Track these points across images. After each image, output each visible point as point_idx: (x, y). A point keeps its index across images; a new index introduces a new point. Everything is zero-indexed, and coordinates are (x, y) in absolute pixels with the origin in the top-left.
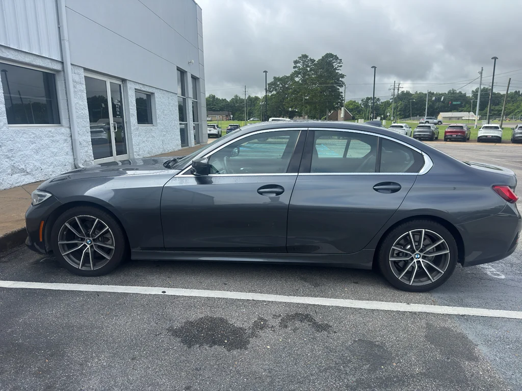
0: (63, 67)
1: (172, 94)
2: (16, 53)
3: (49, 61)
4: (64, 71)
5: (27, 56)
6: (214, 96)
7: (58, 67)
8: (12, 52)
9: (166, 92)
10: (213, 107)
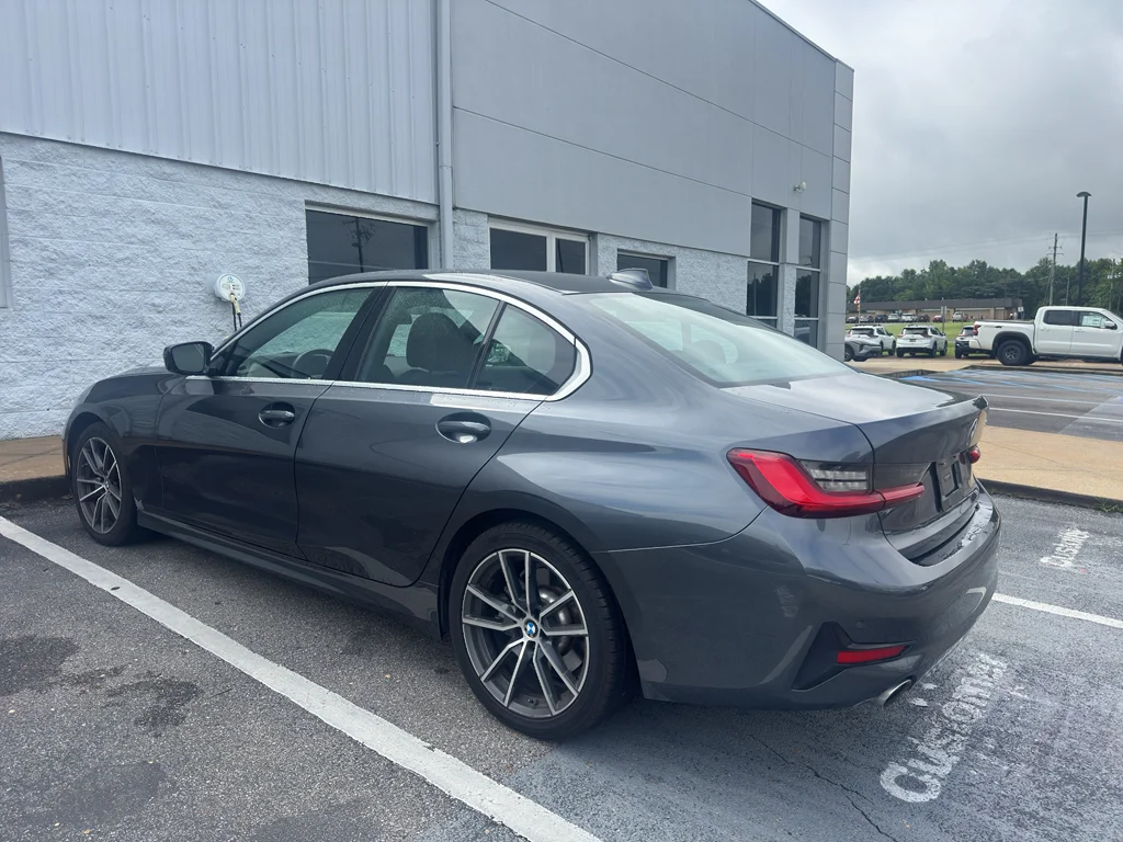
0: (439, 215)
1: (730, 258)
2: (342, 194)
3: (409, 204)
4: (440, 221)
5: (364, 197)
6: (984, 264)
7: (429, 214)
8: (332, 192)
9: (711, 255)
10: (976, 291)
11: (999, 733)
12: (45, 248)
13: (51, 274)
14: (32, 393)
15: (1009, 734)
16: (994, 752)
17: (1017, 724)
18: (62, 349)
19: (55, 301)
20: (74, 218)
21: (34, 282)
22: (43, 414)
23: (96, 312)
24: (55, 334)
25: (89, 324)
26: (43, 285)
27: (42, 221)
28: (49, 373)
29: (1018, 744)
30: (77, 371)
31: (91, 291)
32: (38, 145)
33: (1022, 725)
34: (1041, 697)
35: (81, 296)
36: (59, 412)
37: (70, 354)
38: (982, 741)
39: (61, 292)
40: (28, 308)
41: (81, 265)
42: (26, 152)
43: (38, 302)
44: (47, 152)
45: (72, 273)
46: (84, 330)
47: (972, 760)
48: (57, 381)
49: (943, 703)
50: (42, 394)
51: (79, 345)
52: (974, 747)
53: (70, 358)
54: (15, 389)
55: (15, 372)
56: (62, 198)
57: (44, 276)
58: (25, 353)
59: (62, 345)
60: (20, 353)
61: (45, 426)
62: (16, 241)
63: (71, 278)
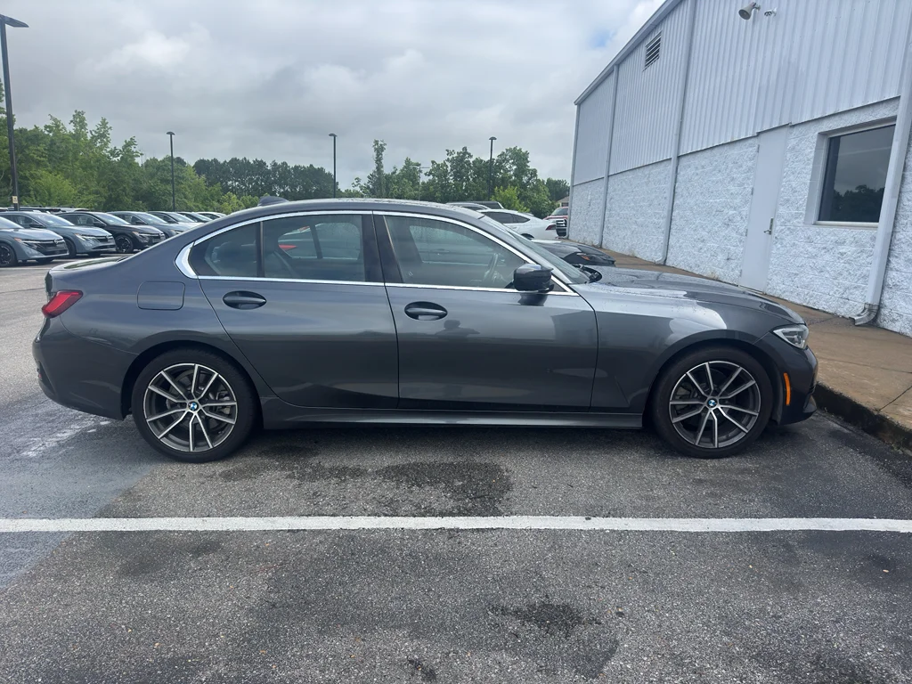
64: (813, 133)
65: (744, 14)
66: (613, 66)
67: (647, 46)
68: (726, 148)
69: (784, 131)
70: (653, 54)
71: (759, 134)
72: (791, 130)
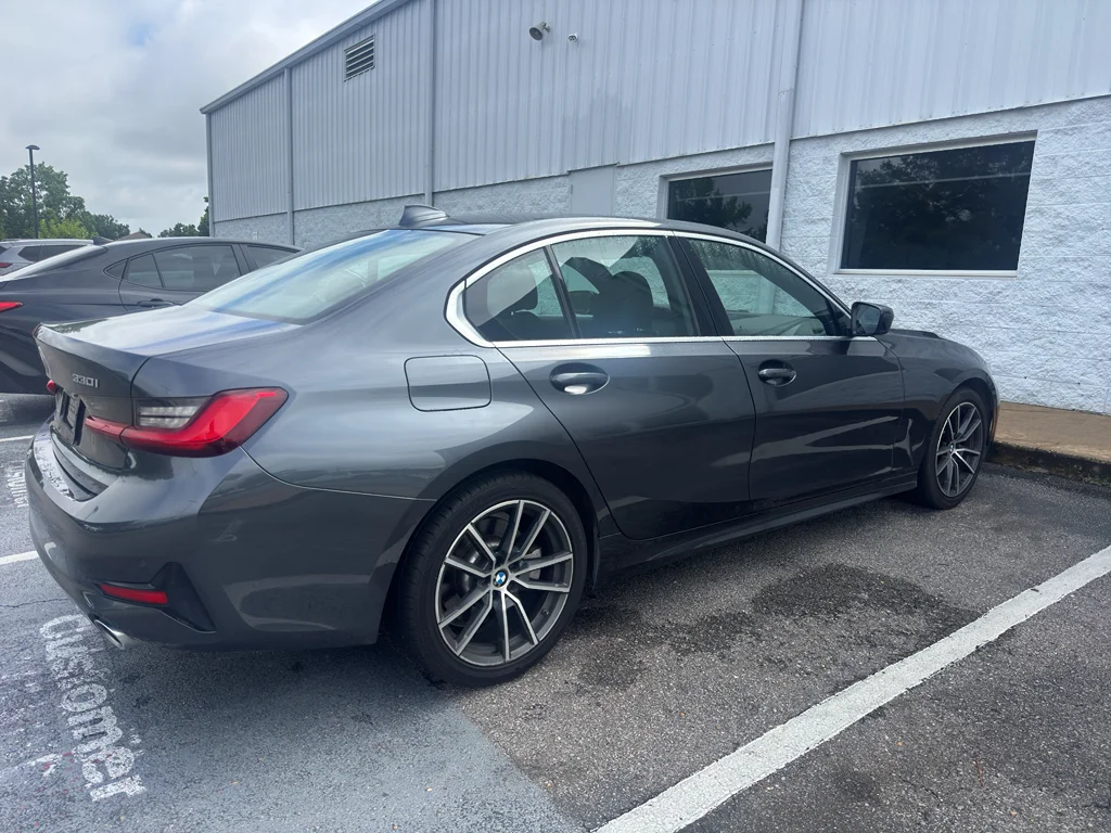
11: (32, 702)
12: (1058, 215)
13: (1060, 241)
14: (1013, 359)
15: (21, 706)
16: (23, 683)
17: (21, 722)
18: (1054, 319)
19: (1056, 270)
20: (1097, 179)
21: (1041, 251)
22: (1019, 381)
23: (1099, 281)
24: (1049, 303)
25: (1088, 294)
26: (1049, 254)
27: (1062, 188)
28: (1037, 342)
29: (7, 703)
30: (1063, 343)
31: (1098, 258)
32: (1074, 108)
33: (15, 725)
34: (15, 779)
35: (1086, 264)
36: (1034, 381)
37: (1059, 325)
38: (42, 685)
39: (1065, 260)
40: (1030, 276)
41: (1092, 229)
42: (1059, 120)
43: (1039, 270)
44: (1083, 113)
45: (1082, 239)
46: (1082, 301)
47: (36, 665)
48: (1040, 350)
49: (109, 694)
50: (1023, 362)
51: (1072, 316)
52: (43, 675)
53: (1058, 328)
54: (1001, 353)
55: (1004, 337)
56: (1087, 160)
57: (1053, 244)
58: (1017, 320)
59: (1054, 315)
60: (1013, 320)
61: (1018, 393)
62: (1032, 211)
63: (1080, 244)
64: (653, 177)
65: (536, 33)
66: (283, 68)
67: (346, 51)
68: (517, 186)
69: (610, 170)
70: (361, 61)
71: (570, 172)
72: (619, 171)
